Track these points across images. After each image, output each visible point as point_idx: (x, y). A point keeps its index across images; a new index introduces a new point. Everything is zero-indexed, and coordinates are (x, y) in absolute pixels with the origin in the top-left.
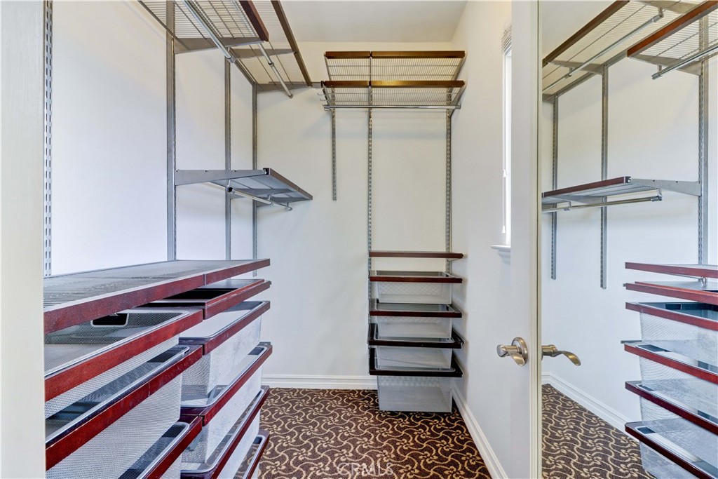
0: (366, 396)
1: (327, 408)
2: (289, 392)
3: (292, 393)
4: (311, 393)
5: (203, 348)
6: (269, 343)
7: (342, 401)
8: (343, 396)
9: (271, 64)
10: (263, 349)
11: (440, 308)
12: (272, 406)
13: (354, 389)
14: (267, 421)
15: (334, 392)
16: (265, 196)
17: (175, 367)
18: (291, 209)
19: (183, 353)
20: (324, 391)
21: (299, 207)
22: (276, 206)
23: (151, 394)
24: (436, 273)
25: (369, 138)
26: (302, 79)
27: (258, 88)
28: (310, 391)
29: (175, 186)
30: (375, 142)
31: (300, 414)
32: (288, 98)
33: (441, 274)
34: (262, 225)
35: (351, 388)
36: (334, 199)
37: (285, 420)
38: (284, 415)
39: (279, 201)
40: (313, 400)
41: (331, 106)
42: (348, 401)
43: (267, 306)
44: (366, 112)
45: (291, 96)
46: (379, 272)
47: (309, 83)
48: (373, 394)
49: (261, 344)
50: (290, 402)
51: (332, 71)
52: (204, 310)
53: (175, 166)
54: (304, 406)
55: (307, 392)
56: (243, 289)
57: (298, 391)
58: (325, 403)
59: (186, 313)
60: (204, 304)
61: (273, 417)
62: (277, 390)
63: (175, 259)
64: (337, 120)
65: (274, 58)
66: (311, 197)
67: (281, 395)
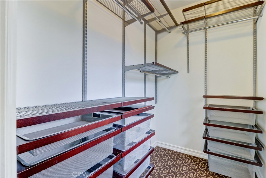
0: (203, 162)
1: (183, 162)
2: (168, 151)
3: (169, 151)
4: (178, 154)
5: (122, 129)
6: (154, 130)
7: (191, 161)
8: (192, 159)
9: (160, 21)
10: (151, 132)
11: (249, 127)
12: (161, 154)
13: (198, 157)
14: (158, 160)
15: (188, 156)
16: (158, 73)
17: (109, 135)
18: (169, 77)
19: (113, 130)
20: (183, 154)
21: (173, 77)
22: (163, 77)
23: (98, 143)
24: (246, 108)
25: (206, 42)
26: (174, 24)
27: (157, 32)
28: (177, 152)
29: (125, 72)
30: (208, 44)
31: (171, 161)
32: (169, 33)
33: (249, 108)
34: (159, 84)
35: (196, 156)
36: (188, 72)
37: (165, 162)
38: (165, 159)
39: (164, 74)
40: (178, 157)
41: (187, 32)
42: (194, 161)
43: (153, 116)
44: (204, 31)
45: (170, 32)
46: (210, 105)
47: (177, 25)
48: (206, 162)
49: (151, 130)
50: (168, 155)
51: (187, 17)
52: (122, 116)
53: (125, 65)
54: (174, 158)
55: (176, 153)
56: (141, 109)
57: (172, 151)
58: (183, 160)
59: (115, 116)
60: (123, 113)
61: (161, 159)
62: (164, 149)
63: (125, 96)
64: (190, 38)
65: (161, 19)
66: (177, 72)
67: (165, 151)
